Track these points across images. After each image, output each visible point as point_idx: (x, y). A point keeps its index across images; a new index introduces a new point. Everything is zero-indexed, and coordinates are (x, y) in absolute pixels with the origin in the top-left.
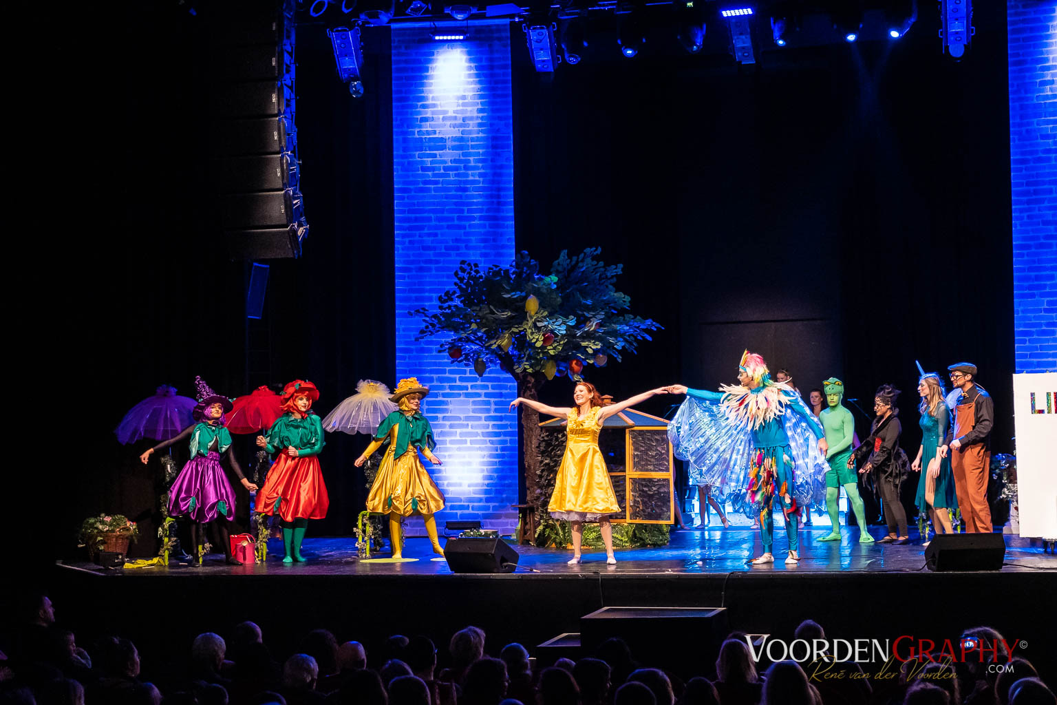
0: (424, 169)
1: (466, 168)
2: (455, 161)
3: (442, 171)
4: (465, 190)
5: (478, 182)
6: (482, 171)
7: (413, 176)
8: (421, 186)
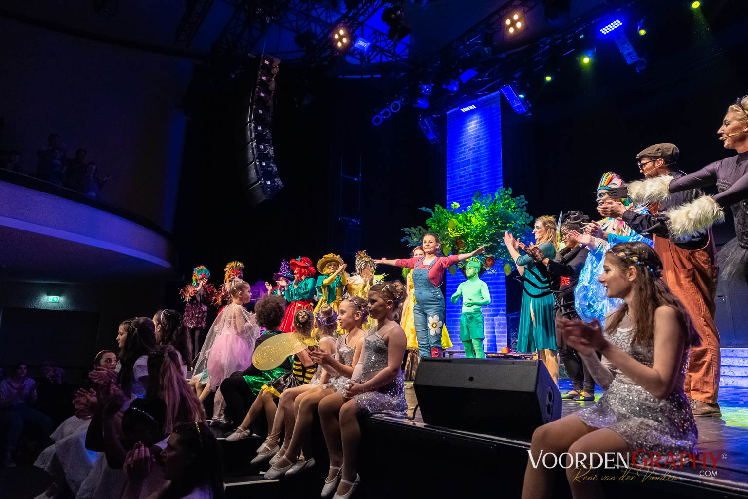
0: (461, 177)
1: (480, 172)
2: (475, 170)
3: (468, 176)
4: (480, 183)
5: (485, 177)
6: (487, 171)
7: (456, 182)
8: (459, 185)
